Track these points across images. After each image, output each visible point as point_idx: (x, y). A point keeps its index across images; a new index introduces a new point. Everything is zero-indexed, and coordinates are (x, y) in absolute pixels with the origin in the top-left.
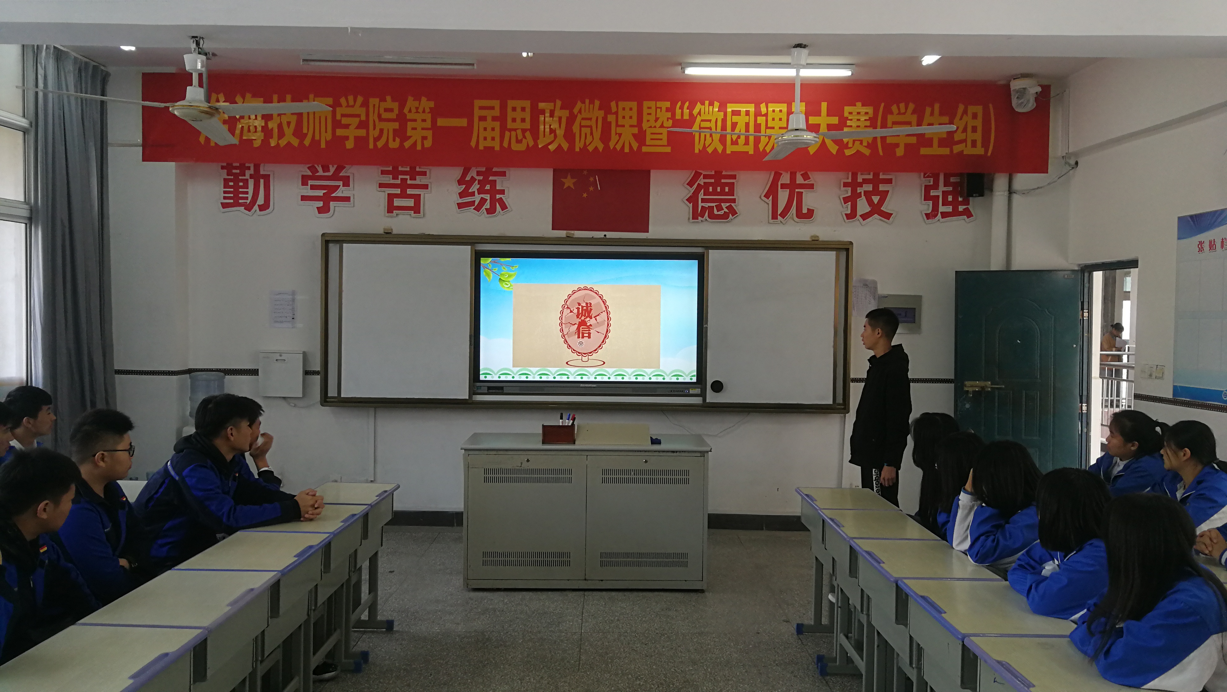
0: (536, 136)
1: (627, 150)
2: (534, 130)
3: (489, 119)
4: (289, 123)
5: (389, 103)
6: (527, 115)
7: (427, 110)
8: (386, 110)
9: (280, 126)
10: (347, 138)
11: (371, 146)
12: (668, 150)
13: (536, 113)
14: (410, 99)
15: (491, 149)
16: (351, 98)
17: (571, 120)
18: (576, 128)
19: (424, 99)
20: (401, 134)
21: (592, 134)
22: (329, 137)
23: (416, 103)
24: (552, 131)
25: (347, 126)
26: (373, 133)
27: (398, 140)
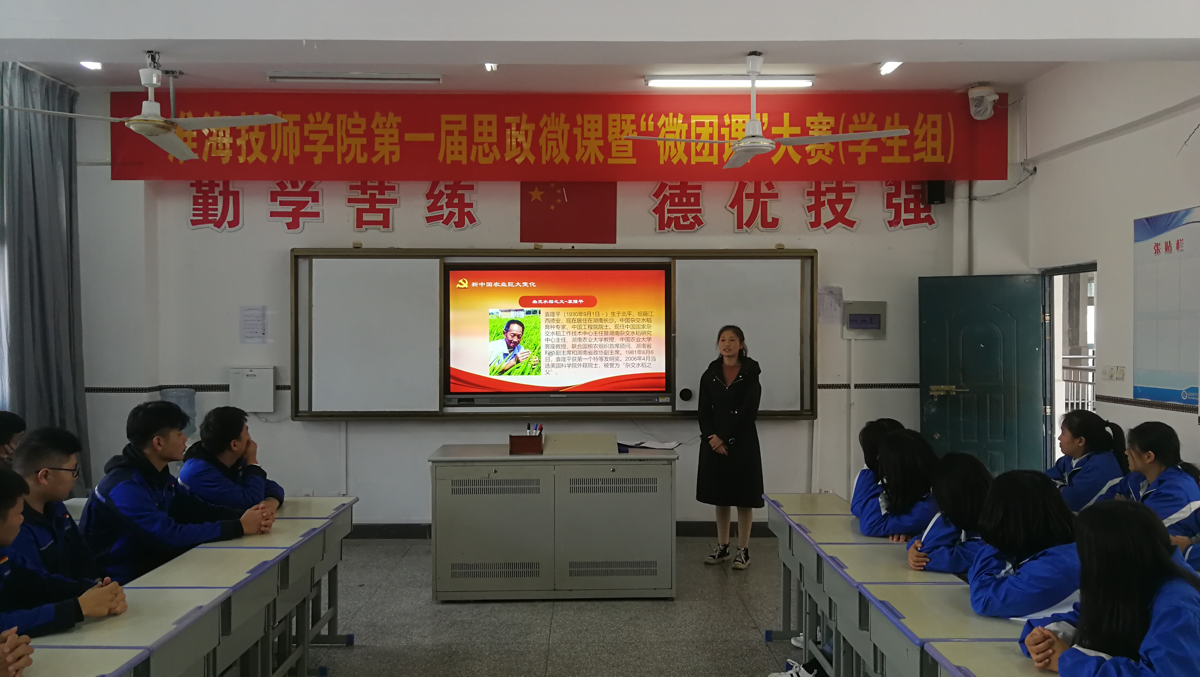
0: (502, 151)
1: (593, 162)
2: (501, 145)
3: (456, 133)
4: (257, 140)
5: (357, 119)
6: (494, 129)
7: (395, 125)
8: (354, 126)
9: (248, 143)
10: (315, 154)
11: (339, 162)
12: (634, 161)
13: (503, 127)
14: (378, 115)
15: (460, 162)
16: (318, 115)
17: (537, 133)
18: (542, 141)
19: (391, 115)
20: (369, 149)
21: (558, 147)
22: (297, 153)
23: (384, 119)
24: (519, 145)
25: (314, 142)
26: (341, 149)
27: (366, 155)
